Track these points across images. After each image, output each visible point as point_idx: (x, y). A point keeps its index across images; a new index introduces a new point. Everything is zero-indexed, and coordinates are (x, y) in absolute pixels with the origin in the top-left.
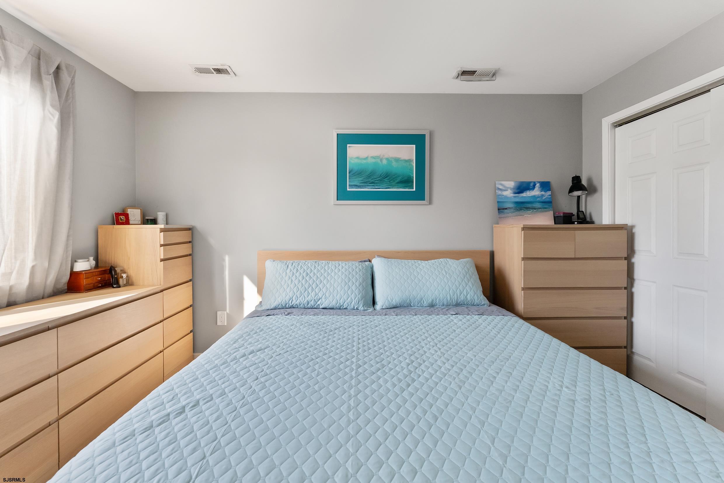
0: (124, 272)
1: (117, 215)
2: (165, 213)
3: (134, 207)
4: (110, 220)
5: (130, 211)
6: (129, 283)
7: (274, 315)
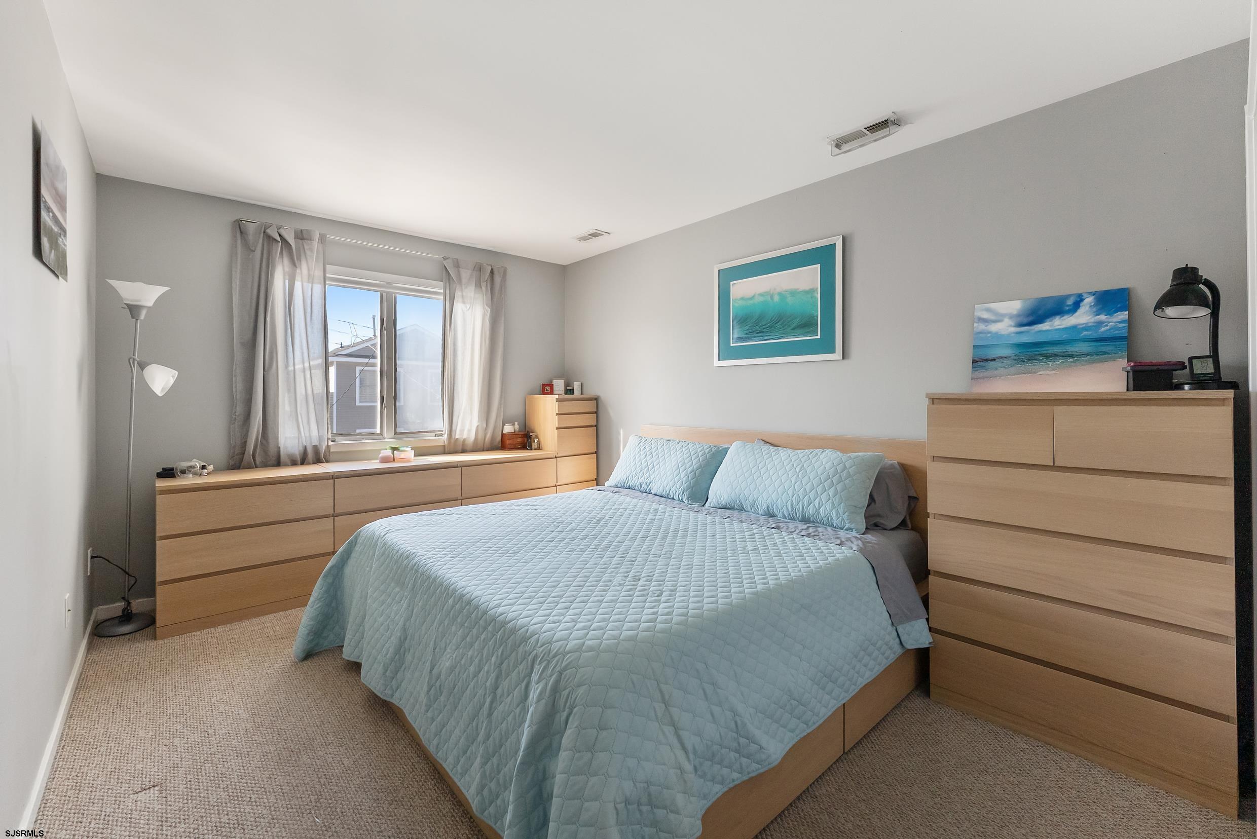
0: (537, 437)
1: (544, 385)
2: (580, 383)
3: (559, 377)
4: (538, 389)
5: (555, 382)
6: (539, 448)
7: (604, 491)
